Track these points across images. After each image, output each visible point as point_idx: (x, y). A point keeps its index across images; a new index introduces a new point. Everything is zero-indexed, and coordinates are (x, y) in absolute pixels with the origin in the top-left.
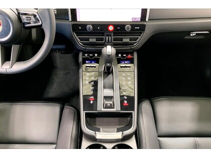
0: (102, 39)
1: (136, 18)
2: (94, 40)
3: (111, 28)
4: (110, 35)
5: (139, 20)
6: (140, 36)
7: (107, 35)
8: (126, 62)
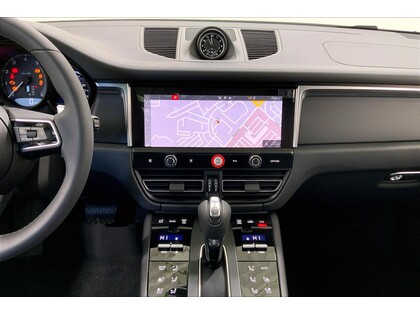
0: (198, 186)
1: (271, 141)
2: (180, 188)
3: (218, 161)
4: (217, 177)
5: (279, 145)
6: (282, 178)
7: (210, 177)
8: (255, 238)
